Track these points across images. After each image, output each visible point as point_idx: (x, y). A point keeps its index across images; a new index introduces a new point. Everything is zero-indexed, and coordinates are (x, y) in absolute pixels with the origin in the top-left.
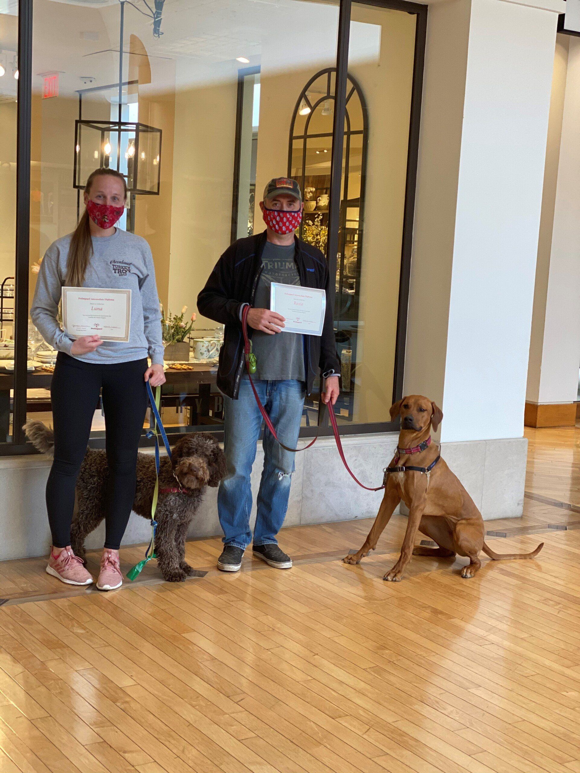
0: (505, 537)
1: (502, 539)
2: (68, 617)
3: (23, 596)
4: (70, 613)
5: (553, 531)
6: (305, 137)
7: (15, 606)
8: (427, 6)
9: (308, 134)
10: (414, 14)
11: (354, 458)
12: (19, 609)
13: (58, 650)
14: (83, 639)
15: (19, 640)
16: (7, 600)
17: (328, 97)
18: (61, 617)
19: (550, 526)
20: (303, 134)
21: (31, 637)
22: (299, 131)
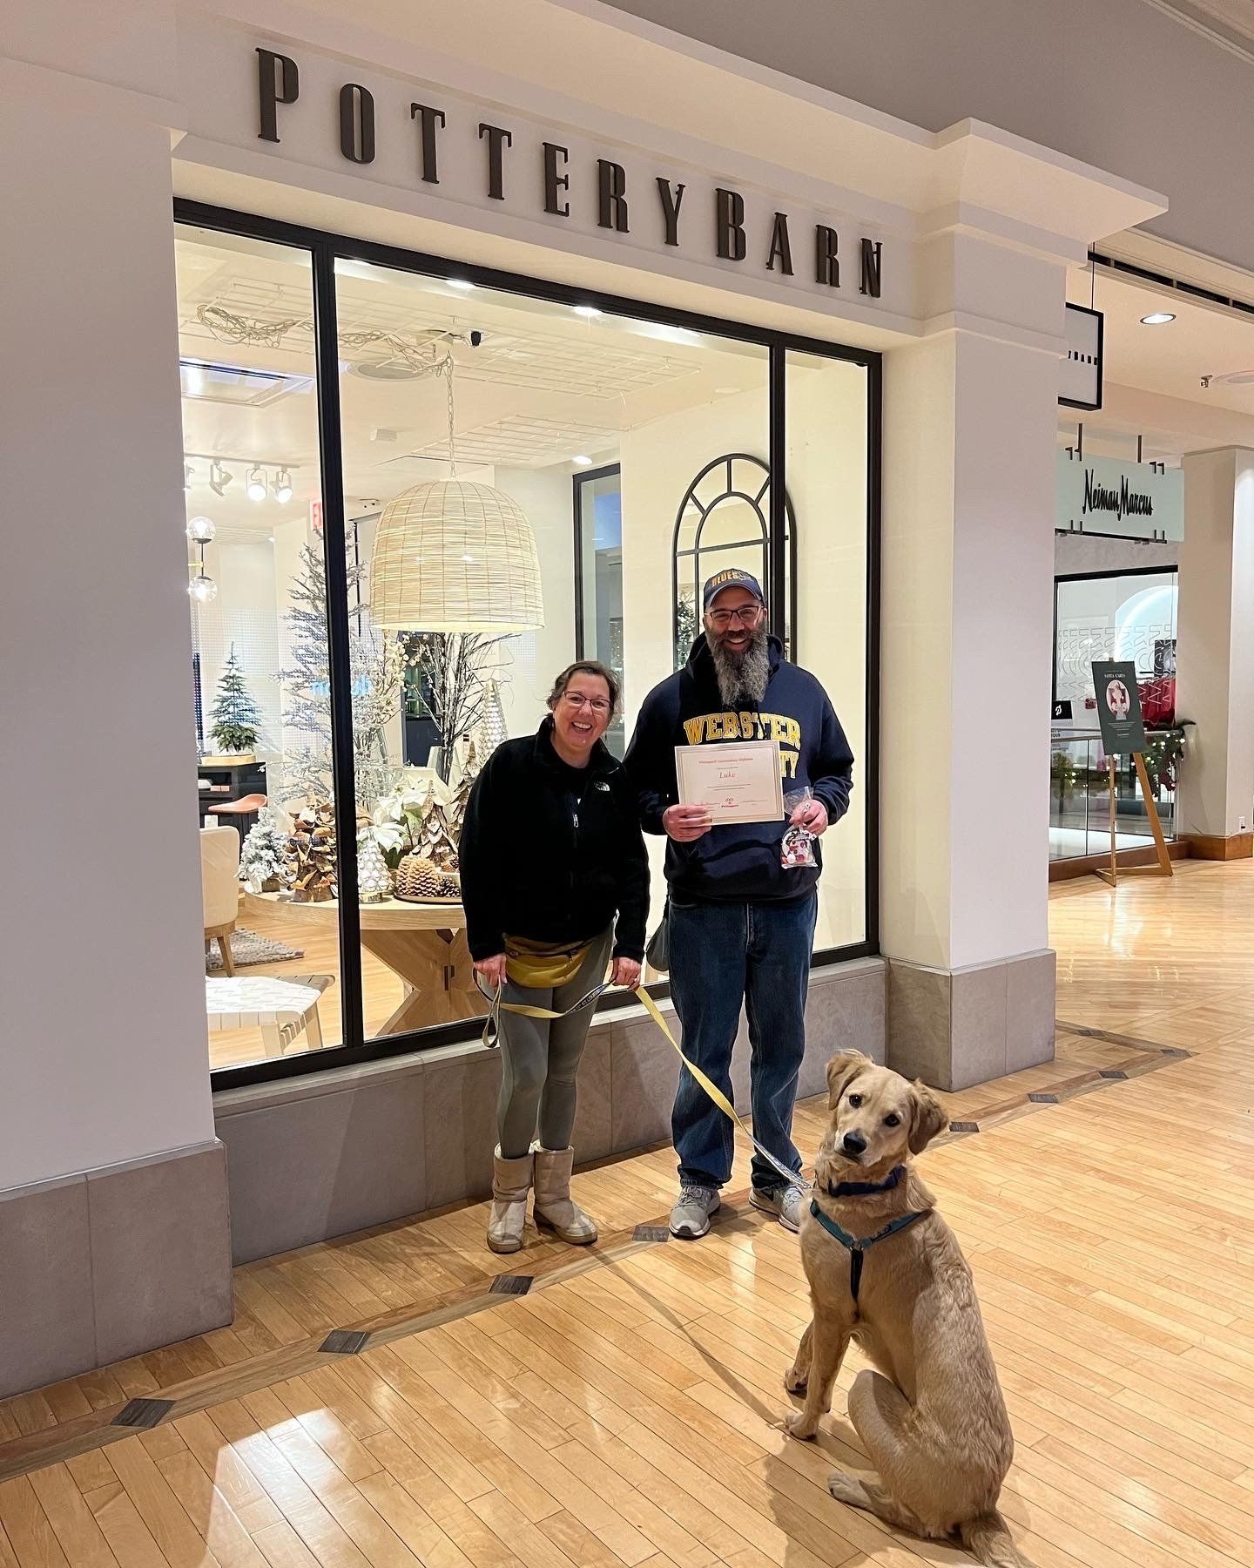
0: (1056, 1102)
1: (1056, 1107)
2: (481, 1369)
3: (392, 1320)
4: (481, 1358)
5: (1113, 1083)
6: (697, 552)
7: (383, 1348)
8: (881, 354)
9: (700, 547)
10: (863, 365)
11: (827, 1002)
12: (394, 1358)
13: (487, 1463)
14: (522, 1427)
15: (411, 1444)
16: (368, 1334)
17: (730, 493)
18: (468, 1369)
19: (1104, 1074)
20: (694, 548)
21: (431, 1432)
22: (686, 543)
